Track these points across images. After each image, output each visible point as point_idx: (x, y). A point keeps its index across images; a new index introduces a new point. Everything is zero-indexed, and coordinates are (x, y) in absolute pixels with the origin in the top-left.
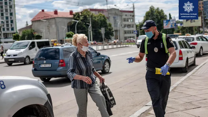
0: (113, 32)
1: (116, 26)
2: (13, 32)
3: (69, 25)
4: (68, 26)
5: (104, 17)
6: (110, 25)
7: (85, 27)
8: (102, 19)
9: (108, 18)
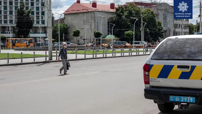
0: (163, 32)
1: (165, 25)
2: (43, 26)
3: (110, 21)
4: (108, 23)
5: (152, 13)
6: (160, 24)
7: (130, 24)
8: (150, 15)
9: (157, 15)
